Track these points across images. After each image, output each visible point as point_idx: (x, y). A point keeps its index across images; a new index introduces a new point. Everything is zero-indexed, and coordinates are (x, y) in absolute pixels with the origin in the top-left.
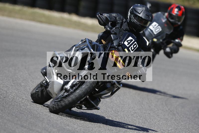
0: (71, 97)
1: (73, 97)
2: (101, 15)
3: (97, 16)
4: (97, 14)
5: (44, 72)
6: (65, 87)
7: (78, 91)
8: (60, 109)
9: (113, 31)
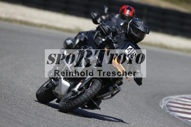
9: (114, 41)
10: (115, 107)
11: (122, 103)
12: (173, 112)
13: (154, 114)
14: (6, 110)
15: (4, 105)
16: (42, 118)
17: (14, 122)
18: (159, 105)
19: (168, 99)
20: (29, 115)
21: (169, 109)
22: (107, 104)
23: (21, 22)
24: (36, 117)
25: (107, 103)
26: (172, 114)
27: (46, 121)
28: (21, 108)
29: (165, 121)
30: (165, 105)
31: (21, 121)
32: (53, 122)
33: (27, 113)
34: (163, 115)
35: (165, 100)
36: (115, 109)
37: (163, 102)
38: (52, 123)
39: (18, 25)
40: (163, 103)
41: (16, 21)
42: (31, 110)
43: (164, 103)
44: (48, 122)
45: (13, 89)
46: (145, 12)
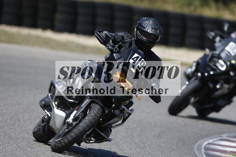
0: (73, 132)
1: (76, 131)
2: (100, 32)
3: (96, 34)
4: (95, 31)
5: (43, 104)
6: (67, 121)
7: (81, 124)
8: (63, 146)
9: (115, 50)
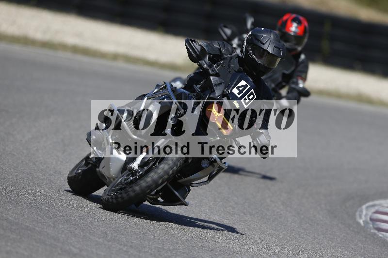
6: (130, 166)
9: (213, 71)
10: (265, 223)
11: (281, 214)
12: (384, 233)
13: (344, 236)
14: (45, 227)
15: (40, 218)
16: (118, 243)
17: (60, 252)
18: (355, 219)
19: (373, 206)
20: (91, 237)
21: (375, 226)
22: (249, 216)
23: (76, 50)
24: (106, 242)
25: (251, 215)
26: (381, 237)
27: (125, 249)
28: (75, 225)
29: (367, 251)
30: (368, 219)
31: (75, 251)
32: (140, 251)
33: (88, 234)
34: (364, 239)
35: (367, 208)
36: (266, 226)
37: (364, 212)
38: (138, 253)
39: (69, 55)
40: (364, 214)
41: (63, 47)
42: (95, 228)
43: (366, 215)
44: (130, 253)
45: (59, 186)
46: (327, 28)
